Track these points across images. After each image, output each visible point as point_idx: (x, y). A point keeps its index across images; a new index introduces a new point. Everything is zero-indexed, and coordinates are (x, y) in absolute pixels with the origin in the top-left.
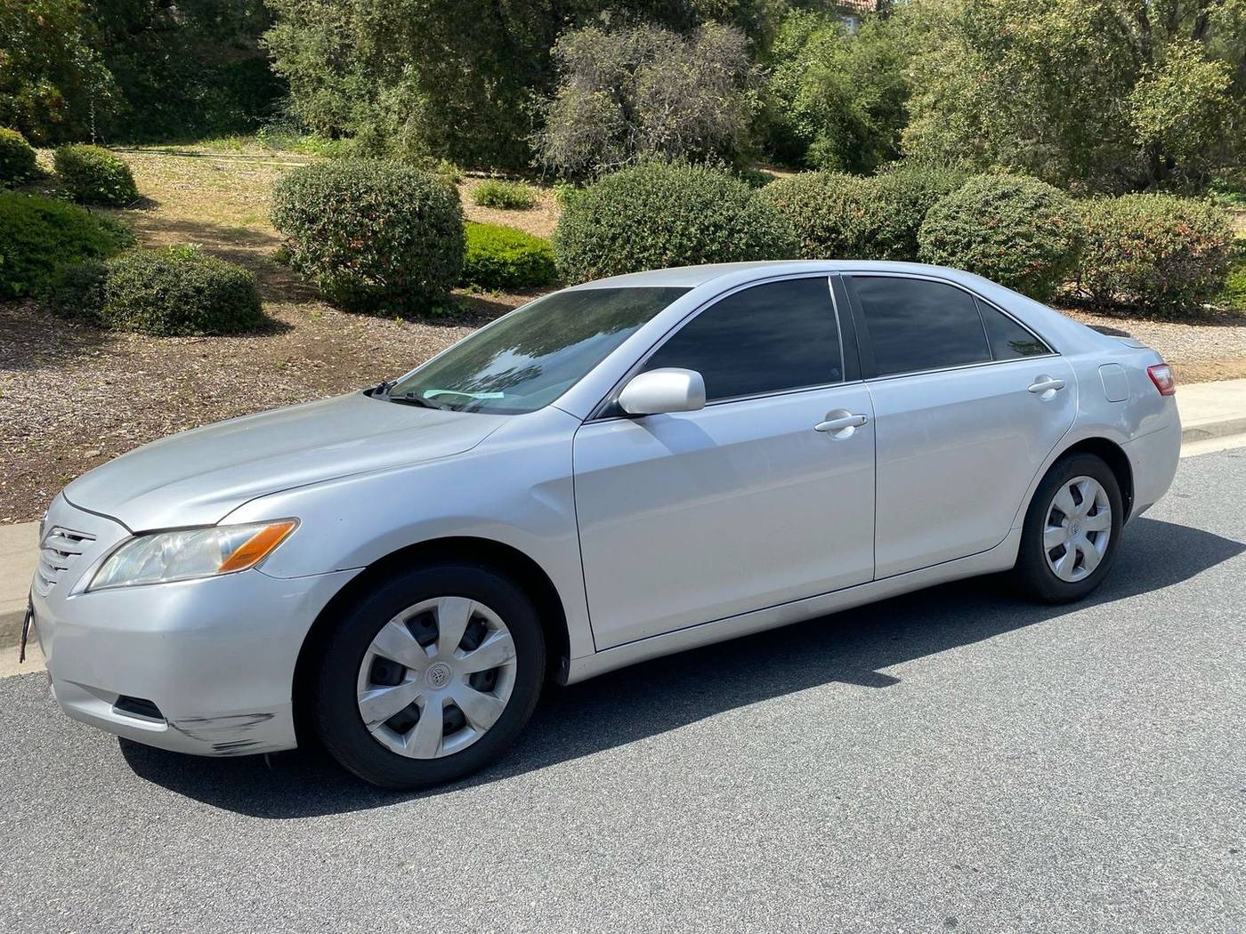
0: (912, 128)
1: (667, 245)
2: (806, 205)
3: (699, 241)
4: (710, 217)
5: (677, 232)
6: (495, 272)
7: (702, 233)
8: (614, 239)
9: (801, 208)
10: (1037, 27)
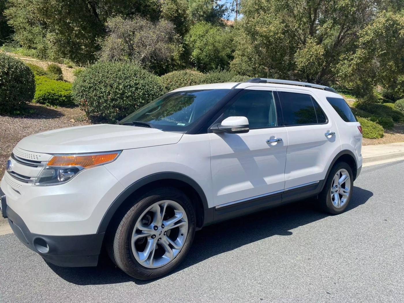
0: (234, 61)
1: (110, 92)
2: (177, 82)
3: (123, 91)
4: (127, 82)
5: (115, 87)
6: (56, 99)
7: (124, 88)
8: (90, 88)
9: (175, 83)
10: (266, 29)
